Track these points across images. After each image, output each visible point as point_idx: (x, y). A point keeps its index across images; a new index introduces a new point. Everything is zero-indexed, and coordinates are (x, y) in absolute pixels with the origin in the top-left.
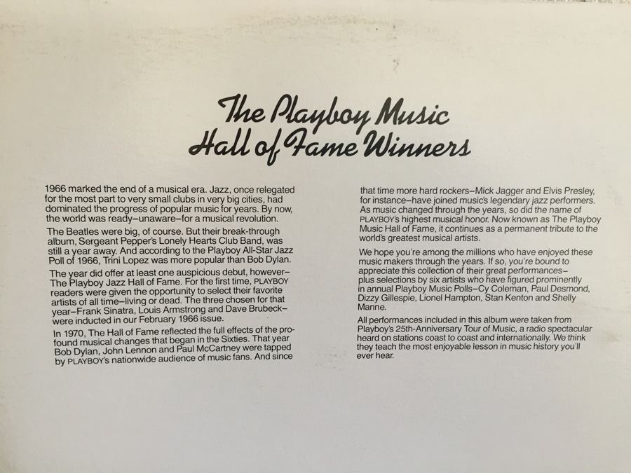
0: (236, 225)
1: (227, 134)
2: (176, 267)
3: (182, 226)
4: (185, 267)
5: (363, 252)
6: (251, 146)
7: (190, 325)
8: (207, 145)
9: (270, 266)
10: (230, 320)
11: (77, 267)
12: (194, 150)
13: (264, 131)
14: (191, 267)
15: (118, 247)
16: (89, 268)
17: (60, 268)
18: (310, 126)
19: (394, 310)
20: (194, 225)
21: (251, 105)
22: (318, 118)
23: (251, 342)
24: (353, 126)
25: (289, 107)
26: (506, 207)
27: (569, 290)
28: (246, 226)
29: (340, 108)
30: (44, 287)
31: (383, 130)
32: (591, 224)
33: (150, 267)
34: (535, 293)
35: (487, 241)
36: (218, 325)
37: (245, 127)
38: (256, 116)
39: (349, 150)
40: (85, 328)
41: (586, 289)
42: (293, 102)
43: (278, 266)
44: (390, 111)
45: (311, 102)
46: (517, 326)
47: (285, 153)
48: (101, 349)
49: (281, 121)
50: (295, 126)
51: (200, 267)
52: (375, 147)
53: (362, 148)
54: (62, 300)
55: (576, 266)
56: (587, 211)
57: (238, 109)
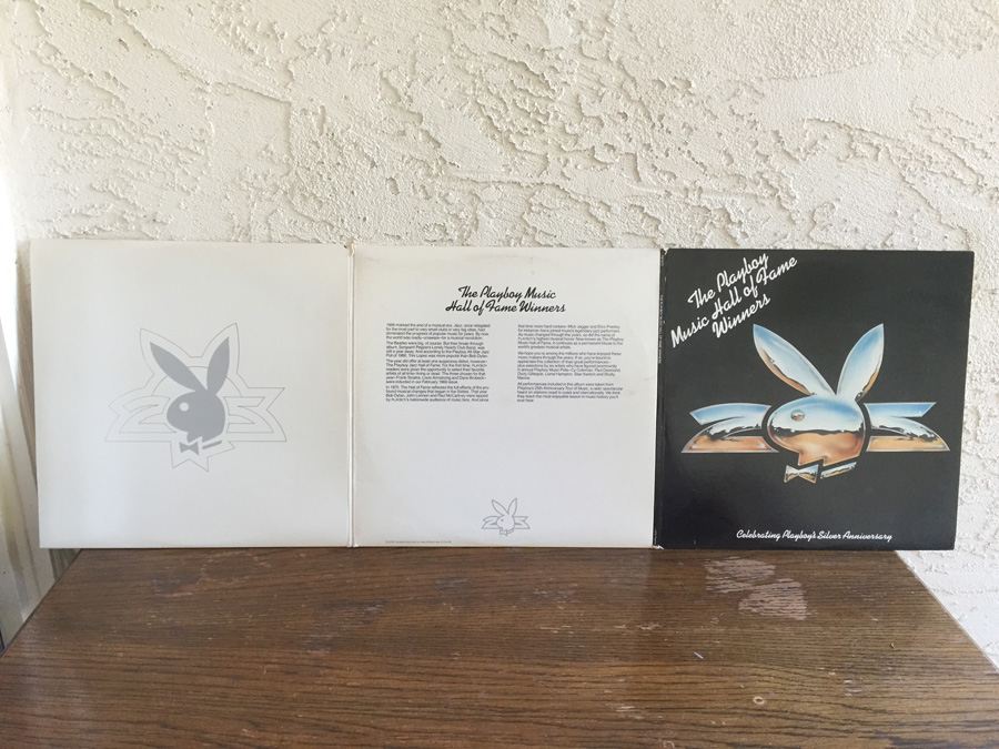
0: (464, 341)
1: (462, 302)
2: (438, 359)
3: (441, 341)
4: (442, 359)
5: (520, 353)
6: (472, 307)
7: (443, 385)
8: (453, 307)
9: (480, 359)
10: (461, 383)
11: (398, 358)
12: (448, 309)
13: (477, 301)
14: (445, 359)
15: (414, 350)
16: (403, 359)
17: (392, 358)
18: (496, 299)
19: (534, 379)
20: (447, 340)
21: (472, 290)
22: (500, 296)
23: (470, 393)
24: (515, 299)
25: (488, 291)
26: (582, 334)
27: (612, 371)
28: (469, 341)
29: (509, 292)
30: (384, 367)
31: (528, 300)
32: (619, 341)
33: (428, 358)
34: (596, 372)
35: (574, 349)
36: (456, 385)
37: (469, 299)
38: (474, 295)
39: (513, 309)
40: (399, 385)
41: (619, 370)
42: (489, 289)
43: (483, 359)
44: (531, 293)
45: (497, 289)
46: (589, 387)
47: (486, 310)
48: (405, 394)
49: (484, 297)
50: (491, 299)
51: (449, 358)
52: (524, 308)
53: (519, 308)
54: (391, 372)
55: (613, 360)
56: (617, 335)
57: (466, 292)
